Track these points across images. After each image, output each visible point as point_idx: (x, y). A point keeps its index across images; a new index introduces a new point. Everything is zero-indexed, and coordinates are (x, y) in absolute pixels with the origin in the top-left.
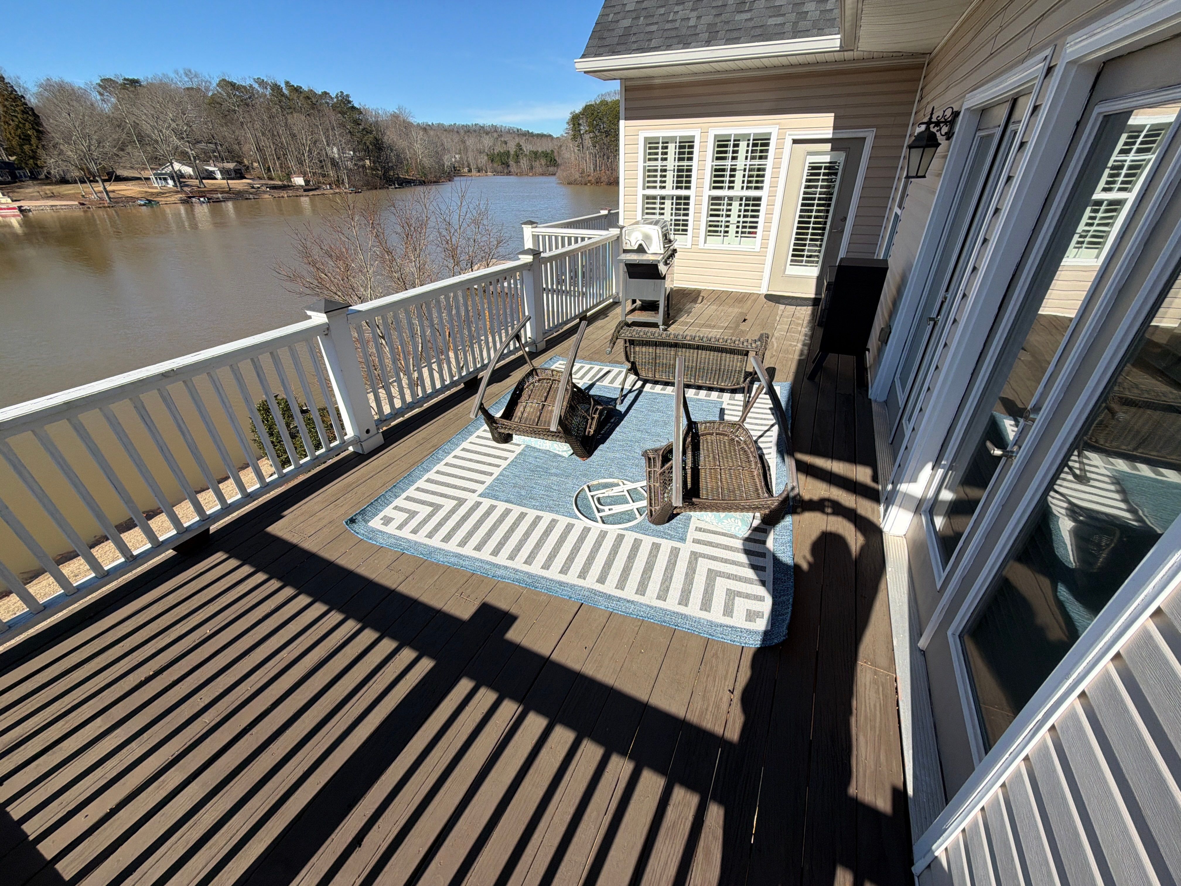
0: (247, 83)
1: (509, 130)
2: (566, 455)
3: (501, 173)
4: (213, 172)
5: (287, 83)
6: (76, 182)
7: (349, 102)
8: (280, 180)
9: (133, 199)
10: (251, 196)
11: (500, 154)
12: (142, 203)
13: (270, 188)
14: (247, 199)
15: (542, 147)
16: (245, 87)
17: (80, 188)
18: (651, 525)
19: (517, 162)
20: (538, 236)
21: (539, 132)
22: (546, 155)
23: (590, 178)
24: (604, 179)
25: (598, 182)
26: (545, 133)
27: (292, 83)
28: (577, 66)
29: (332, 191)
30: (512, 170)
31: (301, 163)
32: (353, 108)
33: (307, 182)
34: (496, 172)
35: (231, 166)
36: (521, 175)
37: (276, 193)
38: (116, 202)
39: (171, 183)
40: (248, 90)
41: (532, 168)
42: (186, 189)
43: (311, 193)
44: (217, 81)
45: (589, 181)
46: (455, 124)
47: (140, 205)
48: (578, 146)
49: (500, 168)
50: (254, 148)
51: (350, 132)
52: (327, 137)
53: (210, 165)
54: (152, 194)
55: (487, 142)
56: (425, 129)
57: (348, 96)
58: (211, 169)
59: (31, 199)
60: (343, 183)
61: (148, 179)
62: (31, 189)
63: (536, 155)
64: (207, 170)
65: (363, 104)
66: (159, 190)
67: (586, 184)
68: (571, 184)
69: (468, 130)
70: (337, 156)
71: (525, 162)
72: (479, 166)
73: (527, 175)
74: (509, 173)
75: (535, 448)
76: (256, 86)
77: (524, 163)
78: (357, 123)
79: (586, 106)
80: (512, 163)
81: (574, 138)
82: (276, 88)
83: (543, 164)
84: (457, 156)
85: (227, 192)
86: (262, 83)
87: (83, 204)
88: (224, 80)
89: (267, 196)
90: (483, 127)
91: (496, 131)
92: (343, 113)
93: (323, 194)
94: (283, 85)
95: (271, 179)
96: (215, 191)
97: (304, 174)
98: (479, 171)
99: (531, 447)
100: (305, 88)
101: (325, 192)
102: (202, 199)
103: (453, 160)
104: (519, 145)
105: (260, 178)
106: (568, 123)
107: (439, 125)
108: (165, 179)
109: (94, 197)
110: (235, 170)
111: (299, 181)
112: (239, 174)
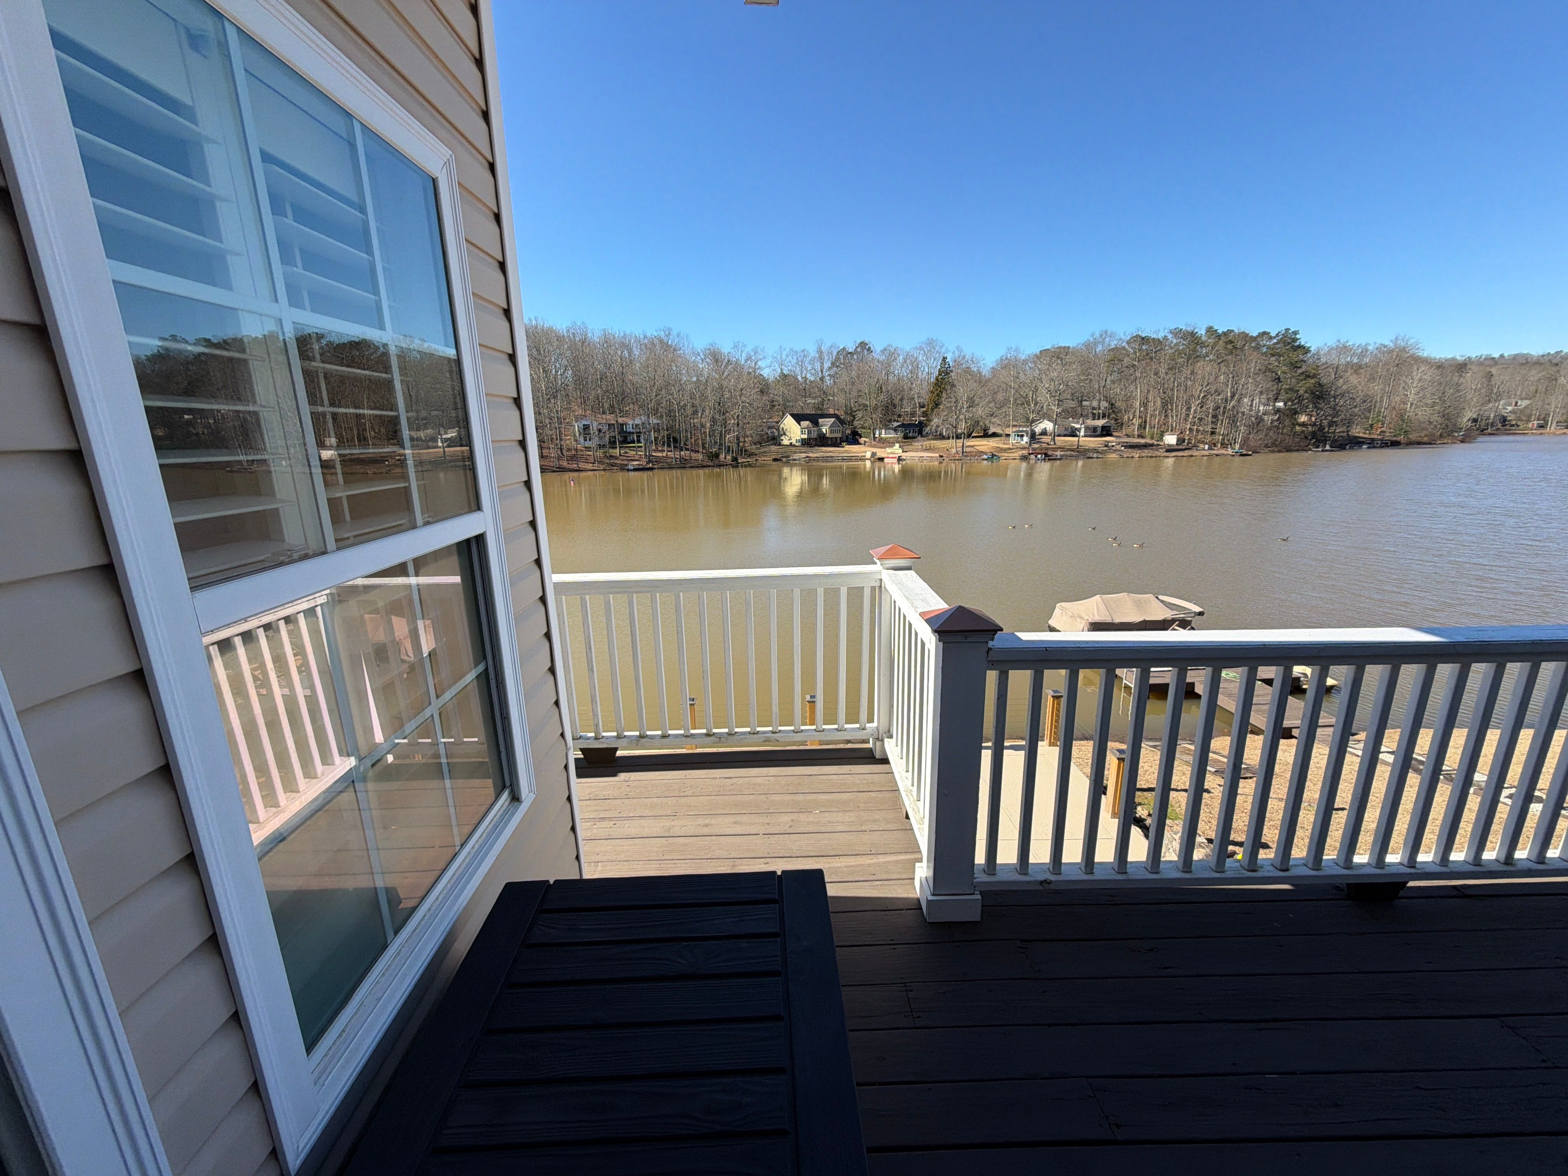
0: (1160, 336)
4: (1078, 430)
5: (1210, 329)
6: (949, 438)
8: (1151, 438)
9: (981, 453)
10: (1095, 455)
12: (985, 457)
13: (1126, 446)
14: (1089, 457)
17: (946, 443)
29: (1211, 452)
35: (1101, 423)
38: (970, 455)
40: (1159, 343)
43: (1180, 453)
44: (1128, 337)
47: (983, 460)
50: (1135, 404)
51: (1276, 378)
53: (1078, 423)
54: (1002, 449)
57: (1296, 333)
58: (1077, 426)
59: (917, 451)
61: (1008, 435)
62: (919, 443)
64: (1073, 428)
66: (1010, 446)
76: (1170, 337)
87: (941, 456)
88: (1137, 335)
93: (1191, 455)
97: (1182, 432)
100: (1234, 332)
101: (1201, 453)
102: (1039, 456)
105: (1128, 436)
108: (1022, 436)
109: (954, 451)
110: (1103, 427)
111: (1171, 439)
112: (1106, 431)
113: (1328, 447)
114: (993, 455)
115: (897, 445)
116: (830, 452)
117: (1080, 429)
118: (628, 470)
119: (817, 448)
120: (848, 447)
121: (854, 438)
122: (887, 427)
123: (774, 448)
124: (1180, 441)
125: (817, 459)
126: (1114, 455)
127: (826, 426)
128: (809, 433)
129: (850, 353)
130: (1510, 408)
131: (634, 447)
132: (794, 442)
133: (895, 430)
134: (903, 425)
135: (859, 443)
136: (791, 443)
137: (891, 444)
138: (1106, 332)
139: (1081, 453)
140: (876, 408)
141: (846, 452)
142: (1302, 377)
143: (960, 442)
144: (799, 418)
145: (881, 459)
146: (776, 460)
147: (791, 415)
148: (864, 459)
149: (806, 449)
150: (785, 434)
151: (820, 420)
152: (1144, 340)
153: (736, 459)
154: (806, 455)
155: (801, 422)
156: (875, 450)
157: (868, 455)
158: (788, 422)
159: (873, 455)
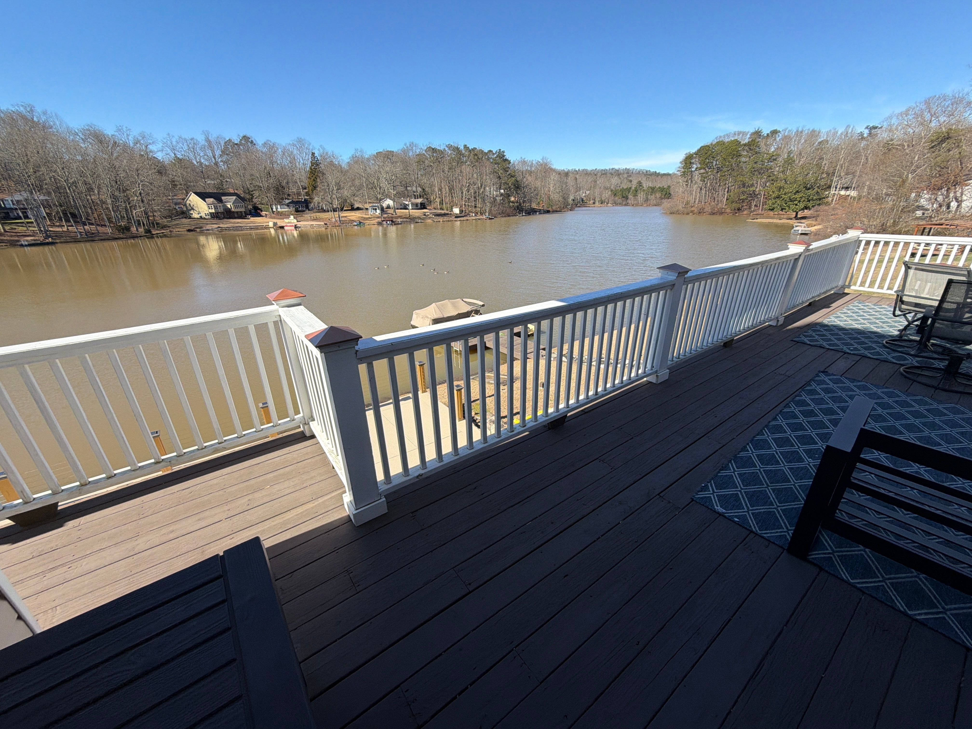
0: (442, 148)
3: (620, 204)
4: (407, 205)
5: (465, 146)
6: (328, 211)
7: (504, 156)
8: (447, 210)
9: (353, 222)
10: (420, 221)
11: (623, 190)
12: (356, 224)
13: (435, 215)
14: (416, 222)
15: (659, 183)
17: (330, 215)
19: (635, 196)
22: (662, 189)
23: (693, 209)
25: (701, 212)
29: (476, 218)
30: (630, 202)
31: (460, 199)
32: (505, 160)
34: (616, 204)
35: (419, 201)
36: (635, 206)
37: (437, 219)
38: (343, 223)
39: (378, 211)
40: (442, 152)
41: (647, 200)
42: (386, 216)
43: (462, 219)
47: (354, 225)
49: (619, 201)
50: (436, 189)
53: (407, 201)
55: (615, 181)
57: (504, 152)
58: (407, 203)
59: (306, 220)
61: (367, 209)
62: (308, 215)
63: (653, 190)
64: (404, 204)
66: (370, 216)
71: (642, 196)
72: (603, 199)
73: (641, 206)
74: (626, 205)
77: (641, 196)
80: (630, 196)
82: (457, 149)
83: (658, 197)
84: (587, 192)
85: (407, 218)
87: (326, 224)
88: (430, 147)
93: (467, 220)
94: (462, 148)
95: (442, 209)
96: (400, 217)
97: (460, 206)
100: (477, 149)
101: (471, 218)
102: (388, 222)
104: (640, 183)
105: (435, 209)
108: (376, 209)
109: (334, 220)
110: (421, 204)
111: (456, 211)
112: (423, 206)
113: (524, 214)
114: (360, 223)
115: (292, 217)
116: (238, 223)
117: (409, 204)
118: (22, 245)
119: (226, 220)
120: (252, 219)
121: (256, 212)
122: (281, 204)
123: (185, 221)
124: (461, 211)
125: (227, 229)
126: (429, 221)
127: (230, 203)
128: (216, 208)
129: (236, 144)
130: (584, 195)
131: (23, 223)
132: (204, 216)
133: (288, 206)
134: (293, 202)
135: (261, 216)
136: (201, 217)
137: (287, 216)
138: (413, 143)
139: (412, 219)
140: (268, 189)
141: (252, 222)
142: (509, 177)
143: (336, 214)
144: (203, 196)
145: (282, 227)
146: (189, 231)
147: (196, 193)
148: (267, 228)
149: (215, 221)
150: (193, 209)
151: (223, 198)
152: (434, 150)
153: (148, 231)
154: (216, 226)
155: (207, 200)
156: (275, 221)
157: (271, 224)
158: (194, 199)
159: (275, 224)
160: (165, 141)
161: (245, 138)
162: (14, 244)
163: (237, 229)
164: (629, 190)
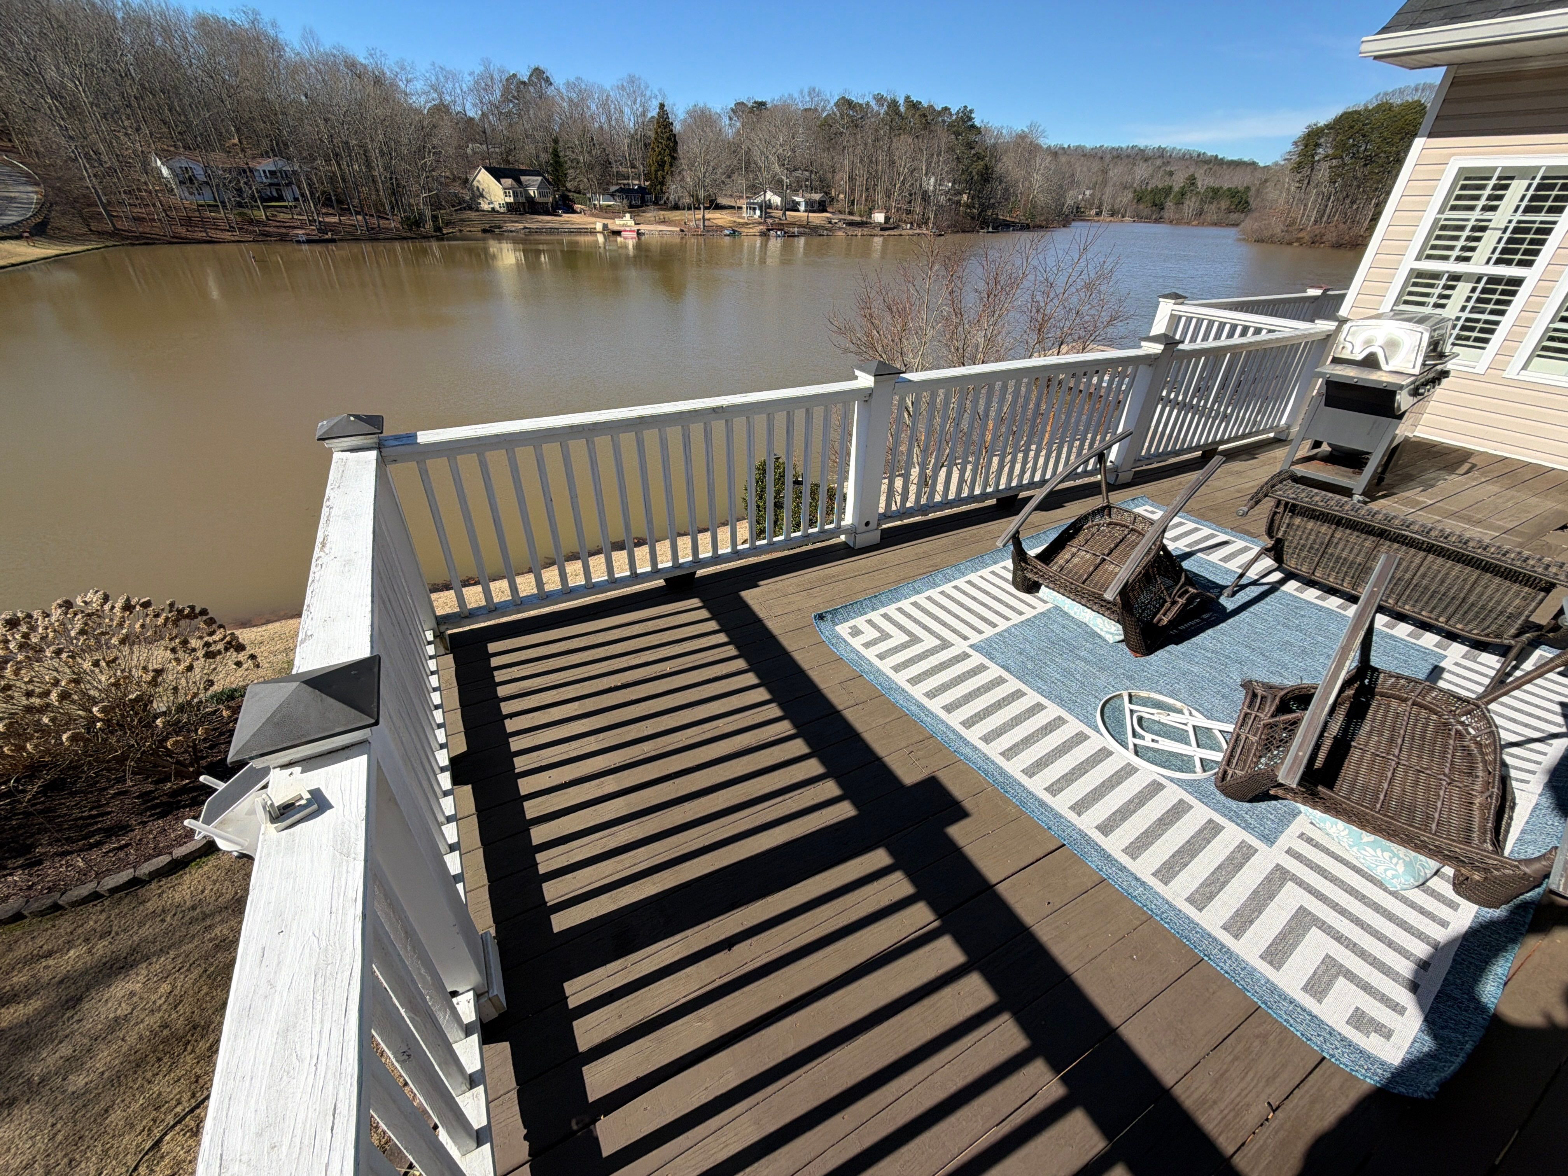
0: (864, 101)
1: (1184, 155)
2: (1111, 639)
3: (1147, 219)
4: (798, 203)
5: (907, 99)
6: (684, 209)
7: (970, 119)
8: (861, 216)
9: (722, 228)
11: (1155, 191)
12: (729, 233)
13: (845, 224)
14: (817, 235)
15: (1229, 180)
16: (861, 106)
17: (686, 215)
18: (1218, 793)
19: (1179, 203)
20: (1180, 317)
21: (1235, 158)
22: (1233, 193)
23: (1301, 235)
24: (1331, 236)
25: (1315, 241)
26: (1246, 159)
27: (912, 98)
28: (1364, 47)
29: (910, 232)
30: (1167, 215)
31: (889, 196)
32: (973, 126)
33: (887, 219)
34: (1139, 217)
35: (818, 196)
36: (1177, 224)
37: (851, 231)
38: (710, 230)
39: (758, 212)
40: (863, 109)
41: (1201, 213)
42: (769, 221)
43: (887, 233)
44: (836, 98)
45: (1298, 240)
46: (1101, 146)
47: (724, 236)
48: (1300, 181)
49: (1146, 212)
50: (846, 177)
51: (958, 158)
52: (929, 165)
53: (799, 196)
54: (739, 224)
55: (1142, 172)
56: (1055, 153)
57: (971, 111)
58: (797, 199)
59: (649, 223)
60: (926, 223)
61: (740, 208)
62: (651, 214)
63: (1215, 193)
64: (794, 201)
65: (985, 121)
66: (745, 221)
67: (1290, 244)
68: (1263, 241)
69: (1118, 155)
70: (931, 188)
71: (1192, 204)
72: (1116, 207)
73: (1188, 223)
74: (1159, 220)
75: (1066, 613)
76: (873, 103)
77: (1190, 205)
78: (970, 146)
79: (1345, 113)
80: (1169, 204)
81: (1298, 167)
82: (894, 104)
83: (1223, 208)
84: (1088, 192)
85: (804, 227)
86: (880, 99)
87: (682, 231)
88: (843, 98)
89: (840, 233)
90: (1143, 151)
91: (1162, 156)
92: (957, 134)
93: (896, 235)
94: (901, 101)
95: (851, 213)
96: (793, 224)
97: (887, 209)
98: (1112, 215)
99: (1062, 610)
100: (925, 104)
101: (903, 233)
102: (779, 233)
103: (1080, 197)
104: (1191, 179)
105: (840, 212)
106: (1295, 143)
107: (1078, 147)
108: (754, 209)
109: (692, 224)
110: (820, 202)
111: (879, 216)
112: (821, 206)
113: (989, 229)
114: (734, 231)
115: (628, 215)
116: (548, 222)
117: (801, 202)
118: (298, 242)
119: (528, 216)
120: (567, 217)
121: (566, 205)
122: (605, 192)
123: (472, 215)
125: (538, 231)
127: (533, 187)
128: (515, 195)
132: (497, 207)
133: (613, 195)
134: (621, 191)
135: (574, 212)
136: (493, 209)
137: (620, 214)
139: (803, 230)
140: (591, 167)
141: (567, 222)
142: (975, 159)
143: (699, 215)
144: (498, 174)
145: (618, 233)
146: (484, 231)
147: (487, 169)
148: (593, 232)
149: (514, 217)
150: (482, 195)
151: (523, 178)
152: (850, 104)
153: (438, 229)
154: (521, 226)
155: (503, 181)
156: (606, 221)
157: (599, 227)
158: (484, 179)
159: (605, 227)
160: (427, 75)
161: (538, 72)
162: (283, 239)
163: (552, 231)
164: (1168, 191)
